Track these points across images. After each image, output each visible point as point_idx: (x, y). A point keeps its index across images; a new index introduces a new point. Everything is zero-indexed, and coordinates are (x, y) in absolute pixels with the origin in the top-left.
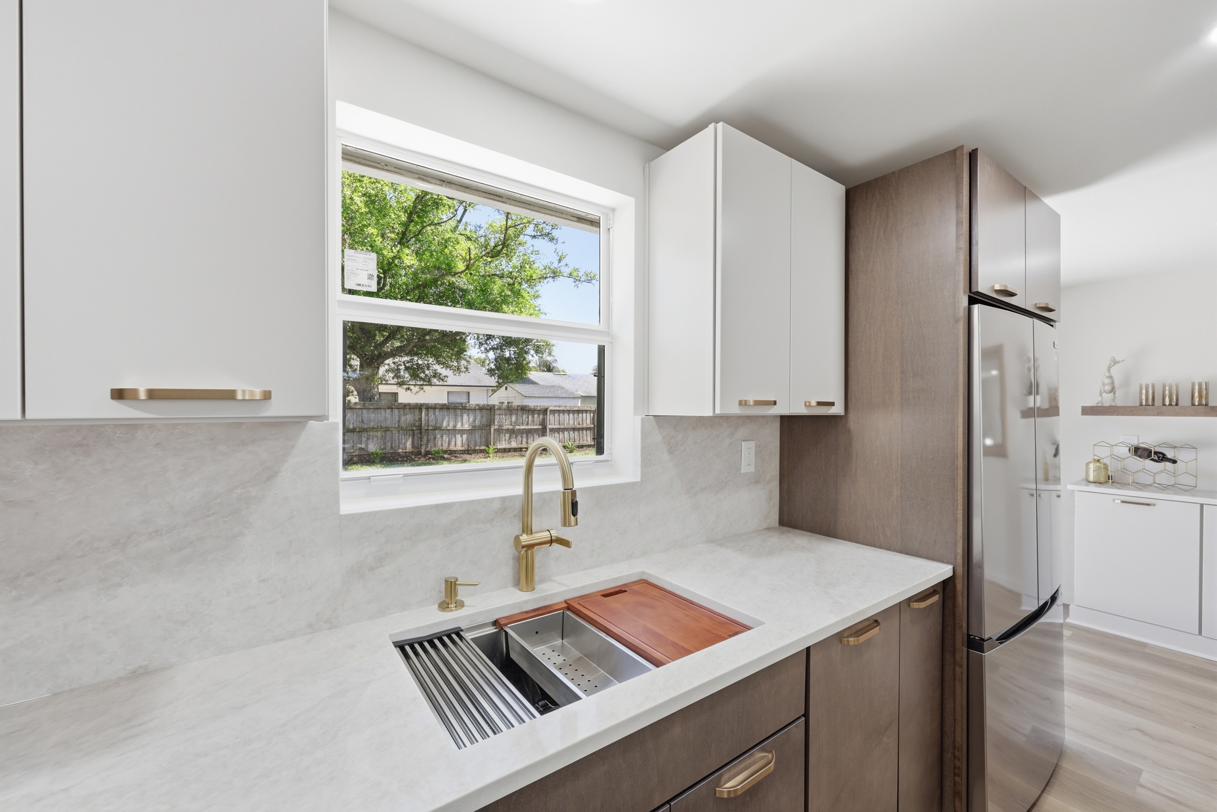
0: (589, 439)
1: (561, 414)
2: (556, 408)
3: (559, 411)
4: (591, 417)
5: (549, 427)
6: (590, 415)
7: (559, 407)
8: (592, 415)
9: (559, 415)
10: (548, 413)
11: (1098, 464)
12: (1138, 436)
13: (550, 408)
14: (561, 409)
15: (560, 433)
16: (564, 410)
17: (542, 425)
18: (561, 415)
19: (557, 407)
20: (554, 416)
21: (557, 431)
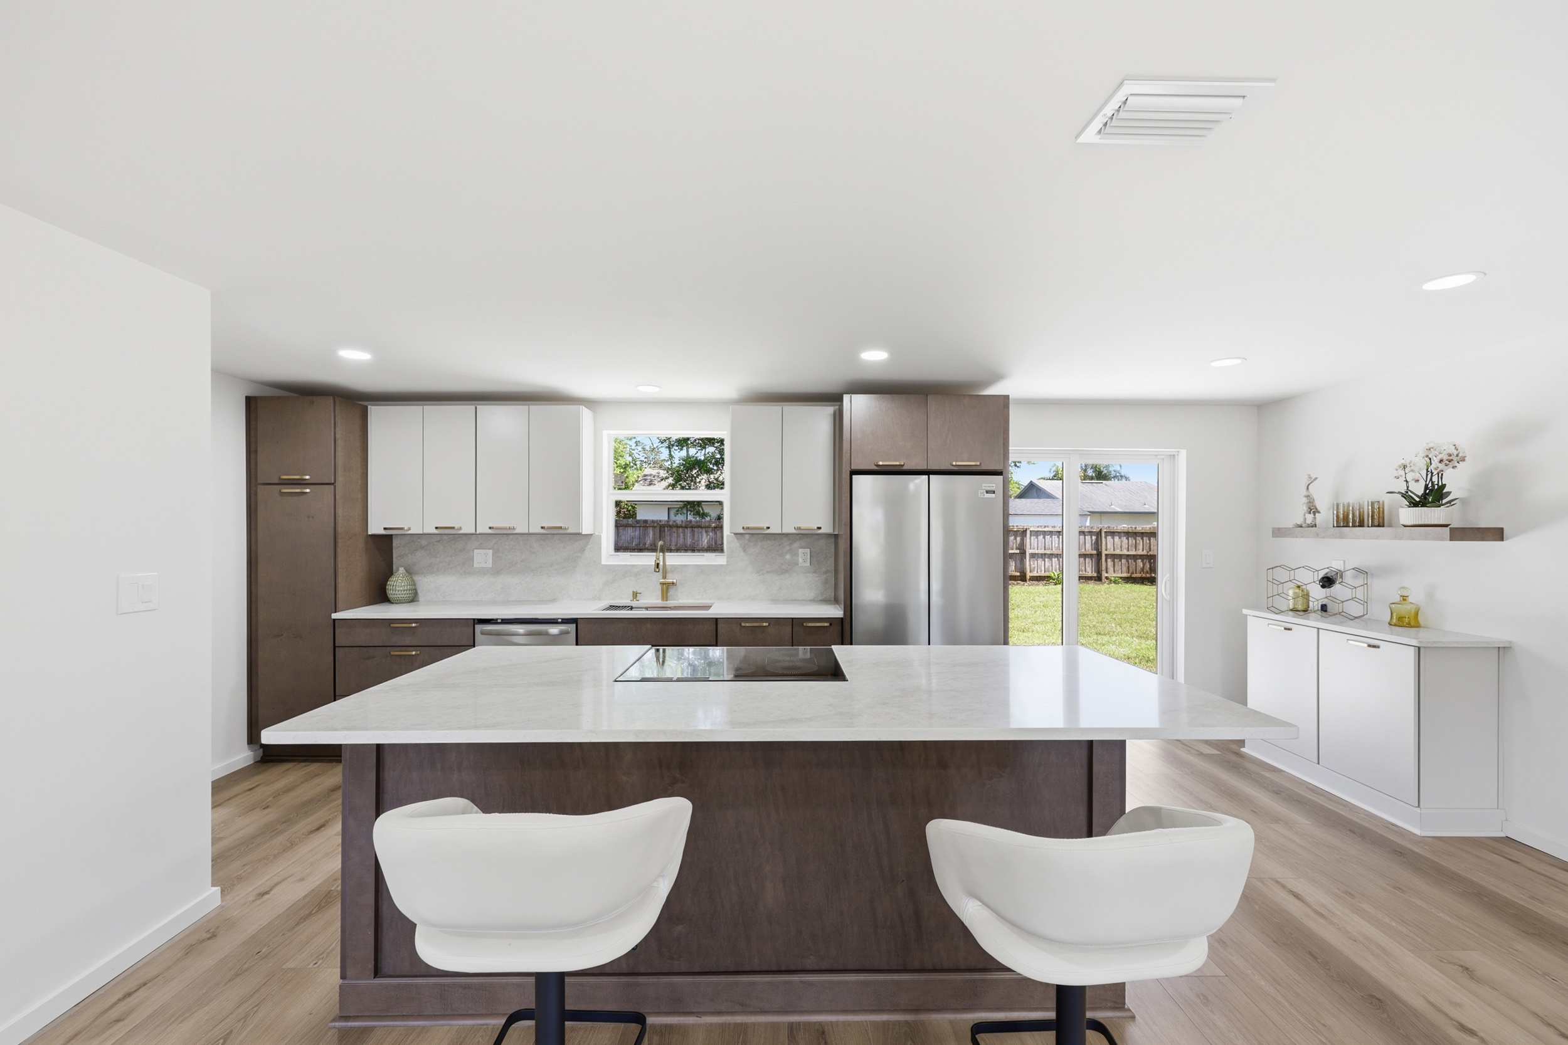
0: (1089, 569)
1: (1046, 537)
2: (1040, 529)
3: (1044, 533)
4: (1092, 541)
5: (1029, 551)
6: (1091, 538)
7: (1045, 527)
8: (1094, 538)
9: (1044, 538)
10: (1028, 536)
11: (1297, 590)
12: (1344, 561)
13: (1032, 529)
14: (1046, 529)
15: (1046, 560)
16: (1052, 531)
17: (1018, 549)
18: (1048, 537)
19: (1041, 526)
20: (1037, 538)
21: (1042, 558)
